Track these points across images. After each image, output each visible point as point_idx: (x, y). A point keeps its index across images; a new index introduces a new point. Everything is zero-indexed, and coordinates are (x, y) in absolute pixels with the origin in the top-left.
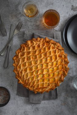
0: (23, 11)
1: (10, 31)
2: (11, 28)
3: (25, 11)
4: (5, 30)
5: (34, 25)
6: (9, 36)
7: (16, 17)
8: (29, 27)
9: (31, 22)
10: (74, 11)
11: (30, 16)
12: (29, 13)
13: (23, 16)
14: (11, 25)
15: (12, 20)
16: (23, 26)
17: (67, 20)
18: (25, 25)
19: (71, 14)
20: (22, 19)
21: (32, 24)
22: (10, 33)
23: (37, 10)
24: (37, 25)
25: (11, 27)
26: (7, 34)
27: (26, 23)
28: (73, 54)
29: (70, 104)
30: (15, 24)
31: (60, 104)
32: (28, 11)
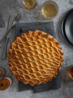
0: (22, 3)
1: (9, 22)
2: (9, 20)
3: (24, 3)
4: (3, 21)
5: (33, 17)
6: (8, 28)
7: (15, 8)
8: (27, 19)
9: (30, 14)
10: (72, 4)
11: (29, 8)
12: (28, 5)
13: (22, 7)
14: (10, 16)
15: (11, 12)
16: (21, 17)
17: (65, 13)
18: (24, 17)
19: (69, 7)
20: (21, 10)
21: (31, 16)
22: (8, 25)
23: (36, 3)
24: (36, 18)
25: (9, 18)
26: (5, 26)
27: (25, 15)
28: (71, 45)
29: (68, 93)
30: (14, 15)
31: (58, 94)
32: (27, 3)
